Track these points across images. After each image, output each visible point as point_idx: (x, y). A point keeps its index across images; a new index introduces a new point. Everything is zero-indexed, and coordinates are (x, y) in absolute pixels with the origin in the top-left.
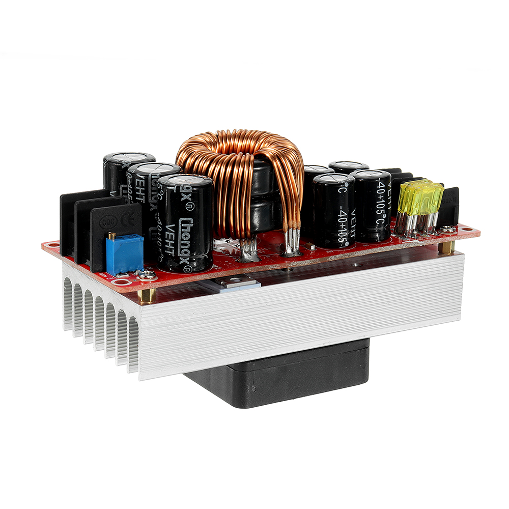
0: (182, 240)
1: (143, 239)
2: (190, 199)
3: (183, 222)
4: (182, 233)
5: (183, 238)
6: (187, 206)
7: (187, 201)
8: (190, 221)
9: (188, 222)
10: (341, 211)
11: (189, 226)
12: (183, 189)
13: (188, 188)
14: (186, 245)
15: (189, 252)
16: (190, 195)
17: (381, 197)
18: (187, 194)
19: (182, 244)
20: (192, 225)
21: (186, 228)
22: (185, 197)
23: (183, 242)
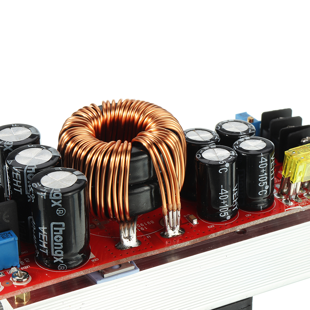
0: (55, 242)
1: (17, 239)
2: (60, 205)
3: (55, 226)
4: (54, 235)
5: (56, 240)
6: (58, 212)
7: (57, 207)
8: (62, 225)
9: (60, 226)
10: (222, 189)
11: (61, 230)
12: (53, 196)
13: (57, 195)
14: (60, 246)
15: (62, 252)
16: (61, 201)
17: (263, 171)
18: (57, 201)
19: (55, 246)
20: (64, 229)
21: (58, 231)
22: (55, 204)
23: (55, 244)
